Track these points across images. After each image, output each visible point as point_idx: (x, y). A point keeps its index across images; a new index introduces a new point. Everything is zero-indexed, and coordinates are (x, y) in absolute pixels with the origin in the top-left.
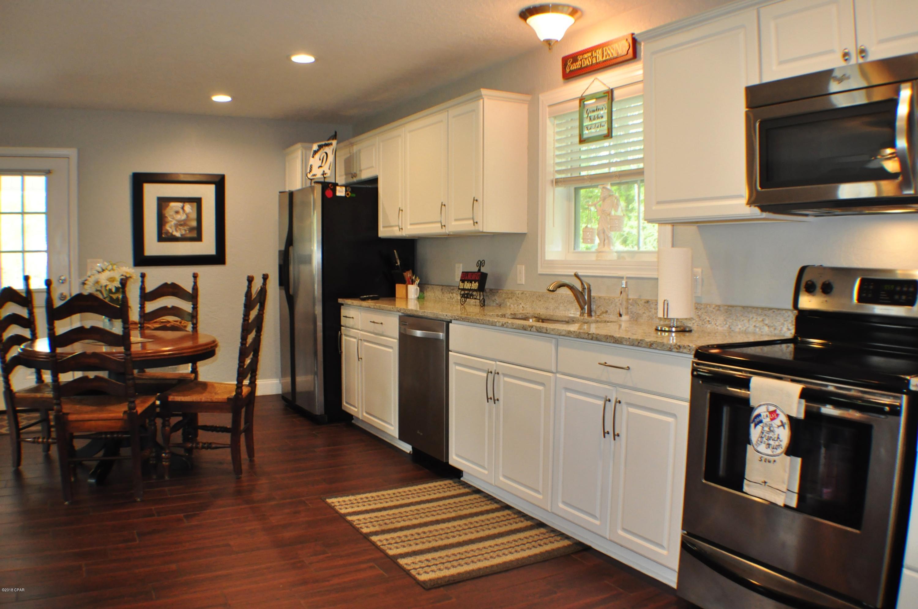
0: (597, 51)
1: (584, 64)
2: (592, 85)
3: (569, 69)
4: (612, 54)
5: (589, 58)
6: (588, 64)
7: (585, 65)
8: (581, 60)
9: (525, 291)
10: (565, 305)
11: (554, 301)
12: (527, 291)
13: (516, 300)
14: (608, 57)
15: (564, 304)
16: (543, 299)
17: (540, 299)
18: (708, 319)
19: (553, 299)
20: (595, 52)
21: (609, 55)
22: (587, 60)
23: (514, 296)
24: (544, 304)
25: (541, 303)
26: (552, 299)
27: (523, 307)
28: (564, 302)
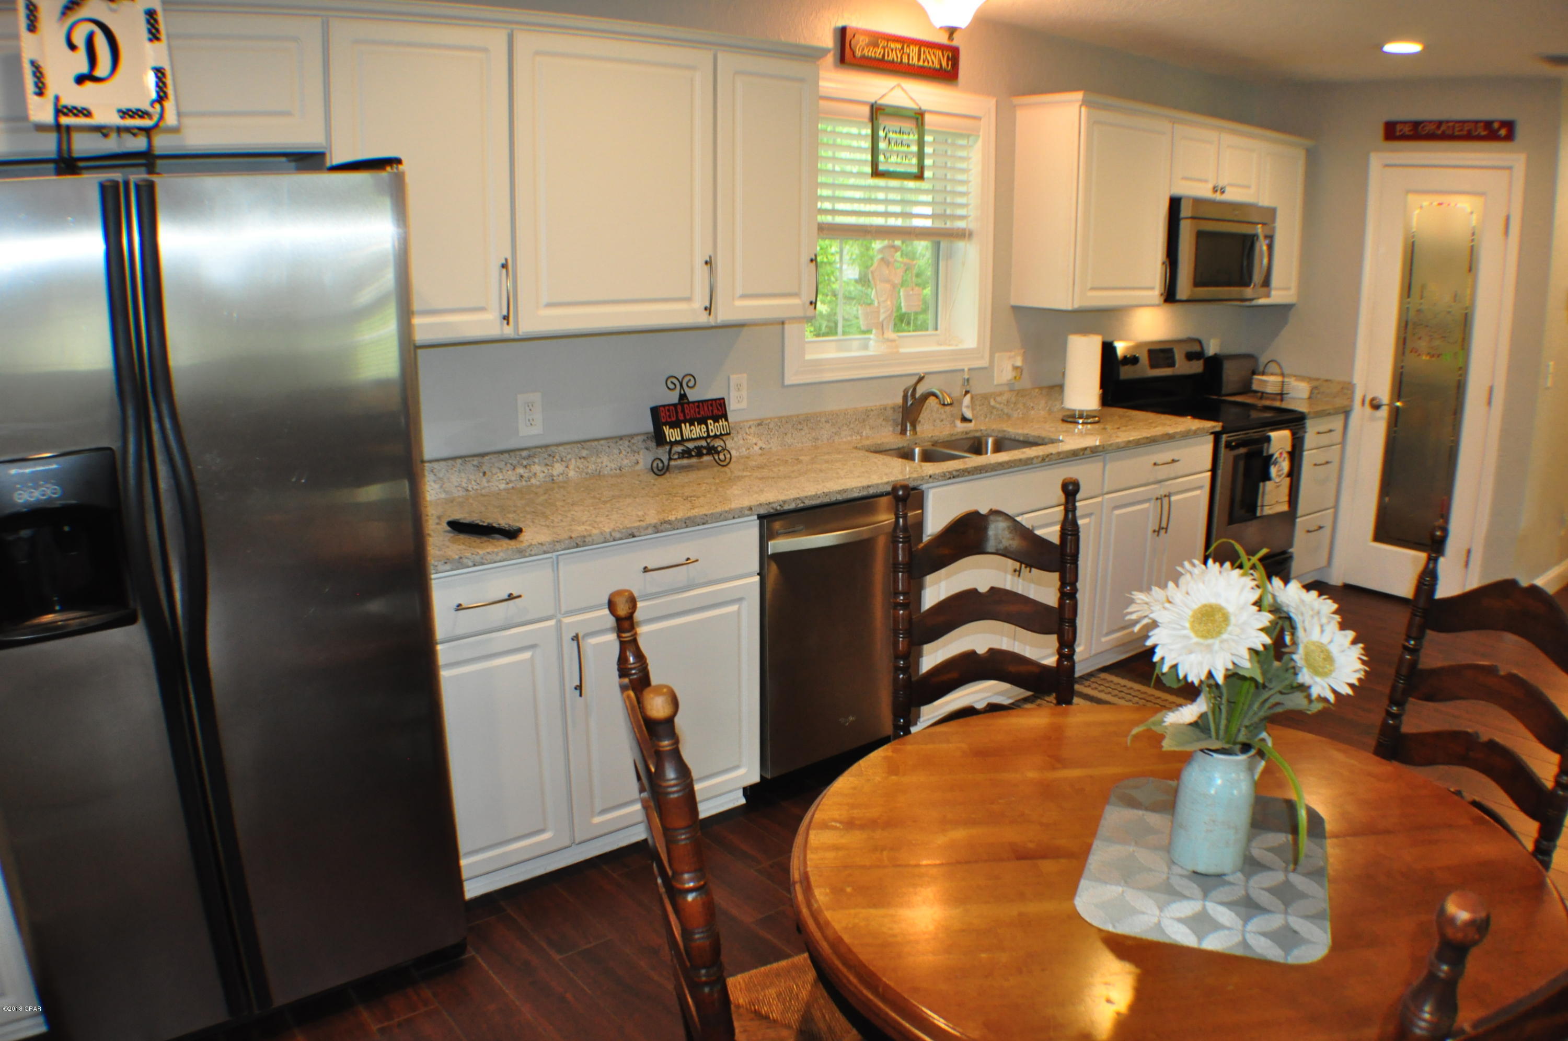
0: (911, 47)
1: (888, 56)
2: (892, 93)
3: (862, 52)
4: (933, 63)
5: (898, 52)
6: (895, 59)
7: (890, 58)
8: (884, 48)
9: (767, 419)
10: (852, 426)
11: (830, 425)
12: (771, 419)
13: (744, 439)
14: (926, 64)
15: (848, 426)
16: (807, 425)
17: (800, 427)
18: (1032, 405)
19: (829, 422)
20: (908, 46)
21: (928, 62)
22: (894, 52)
23: (738, 433)
24: (809, 433)
25: (803, 433)
26: (827, 422)
27: (761, 448)
28: (850, 422)
